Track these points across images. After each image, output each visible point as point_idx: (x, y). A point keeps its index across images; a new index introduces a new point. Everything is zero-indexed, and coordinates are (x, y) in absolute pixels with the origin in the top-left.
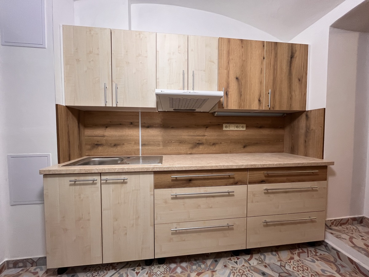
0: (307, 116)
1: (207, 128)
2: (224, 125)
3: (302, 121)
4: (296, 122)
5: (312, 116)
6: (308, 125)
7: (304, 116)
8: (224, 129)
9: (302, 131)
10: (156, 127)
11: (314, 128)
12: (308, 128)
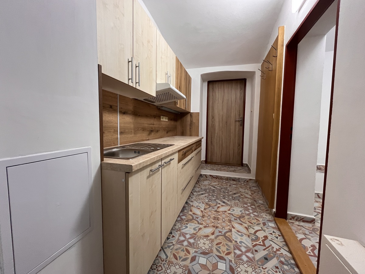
0: (191, 115)
1: (155, 118)
2: (162, 117)
3: (188, 118)
4: (185, 118)
5: (194, 116)
6: (192, 120)
7: (189, 115)
8: (162, 120)
9: (189, 123)
10: (130, 114)
11: (195, 122)
12: (191, 121)
